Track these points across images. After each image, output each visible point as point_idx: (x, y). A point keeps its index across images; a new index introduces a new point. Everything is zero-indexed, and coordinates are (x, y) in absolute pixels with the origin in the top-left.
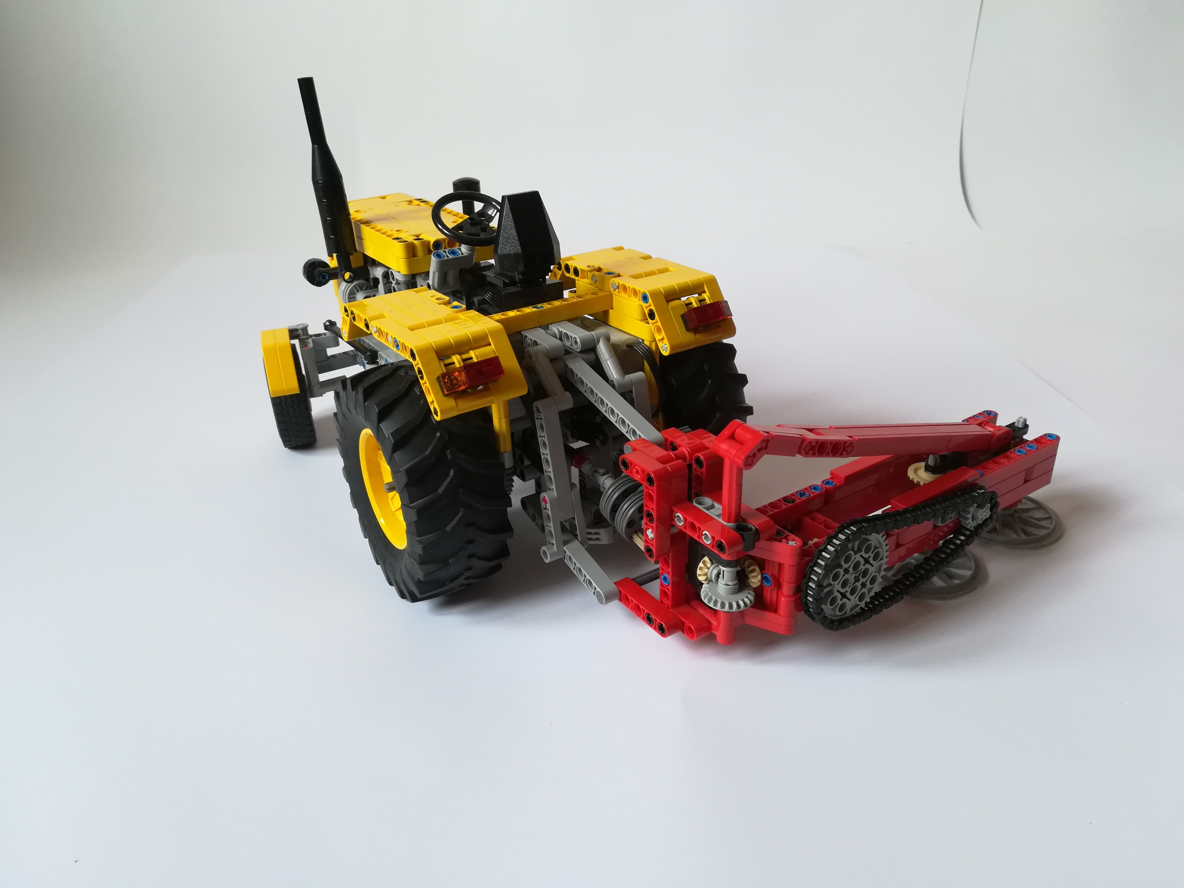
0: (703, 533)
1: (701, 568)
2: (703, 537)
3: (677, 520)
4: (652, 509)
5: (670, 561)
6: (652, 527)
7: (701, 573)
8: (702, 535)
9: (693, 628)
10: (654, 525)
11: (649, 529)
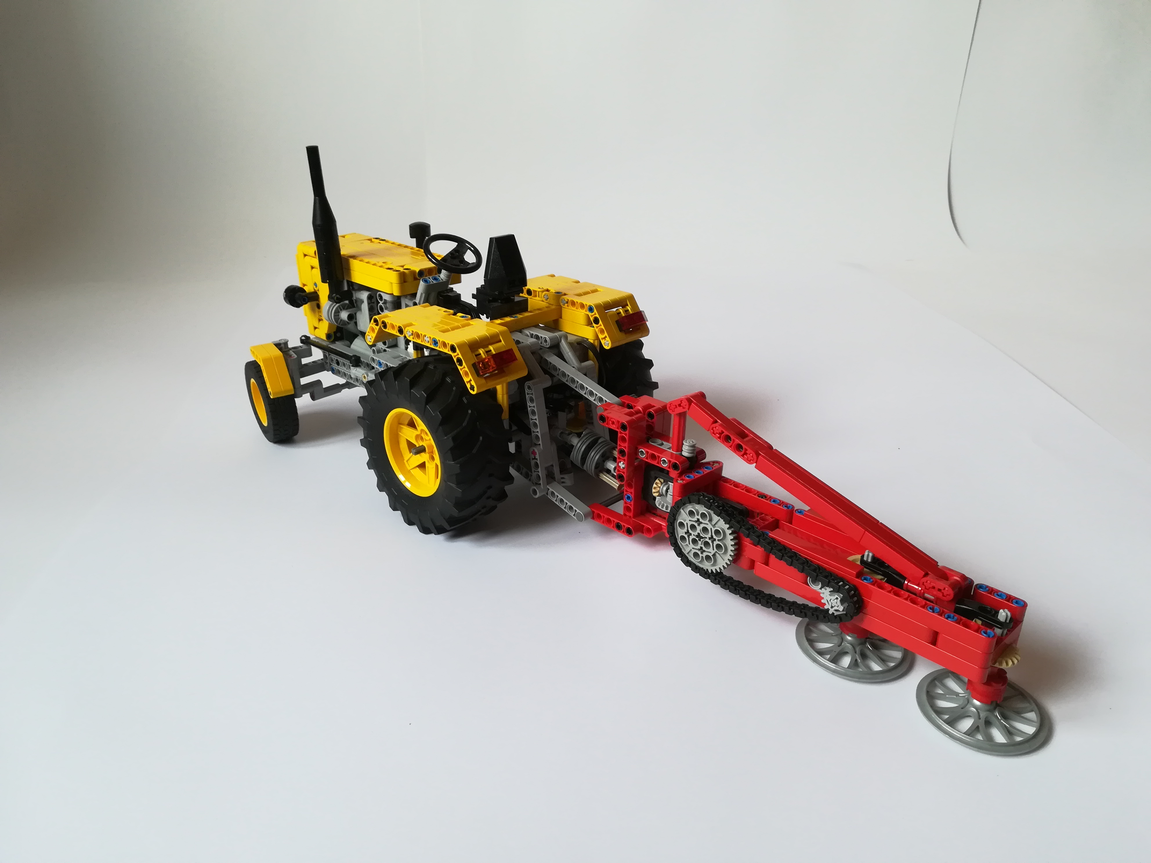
0: (662, 460)
1: (655, 488)
2: (661, 462)
3: (640, 454)
4: (625, 447)
5: (633, 484)
6: (624, 460)
7: (655, 491)
8: (661, 461)
9: (650, 527)
10: (626, 458)
11: (620, 462)
